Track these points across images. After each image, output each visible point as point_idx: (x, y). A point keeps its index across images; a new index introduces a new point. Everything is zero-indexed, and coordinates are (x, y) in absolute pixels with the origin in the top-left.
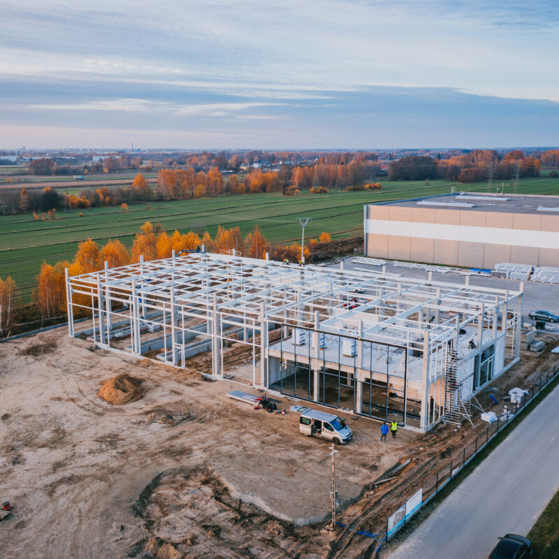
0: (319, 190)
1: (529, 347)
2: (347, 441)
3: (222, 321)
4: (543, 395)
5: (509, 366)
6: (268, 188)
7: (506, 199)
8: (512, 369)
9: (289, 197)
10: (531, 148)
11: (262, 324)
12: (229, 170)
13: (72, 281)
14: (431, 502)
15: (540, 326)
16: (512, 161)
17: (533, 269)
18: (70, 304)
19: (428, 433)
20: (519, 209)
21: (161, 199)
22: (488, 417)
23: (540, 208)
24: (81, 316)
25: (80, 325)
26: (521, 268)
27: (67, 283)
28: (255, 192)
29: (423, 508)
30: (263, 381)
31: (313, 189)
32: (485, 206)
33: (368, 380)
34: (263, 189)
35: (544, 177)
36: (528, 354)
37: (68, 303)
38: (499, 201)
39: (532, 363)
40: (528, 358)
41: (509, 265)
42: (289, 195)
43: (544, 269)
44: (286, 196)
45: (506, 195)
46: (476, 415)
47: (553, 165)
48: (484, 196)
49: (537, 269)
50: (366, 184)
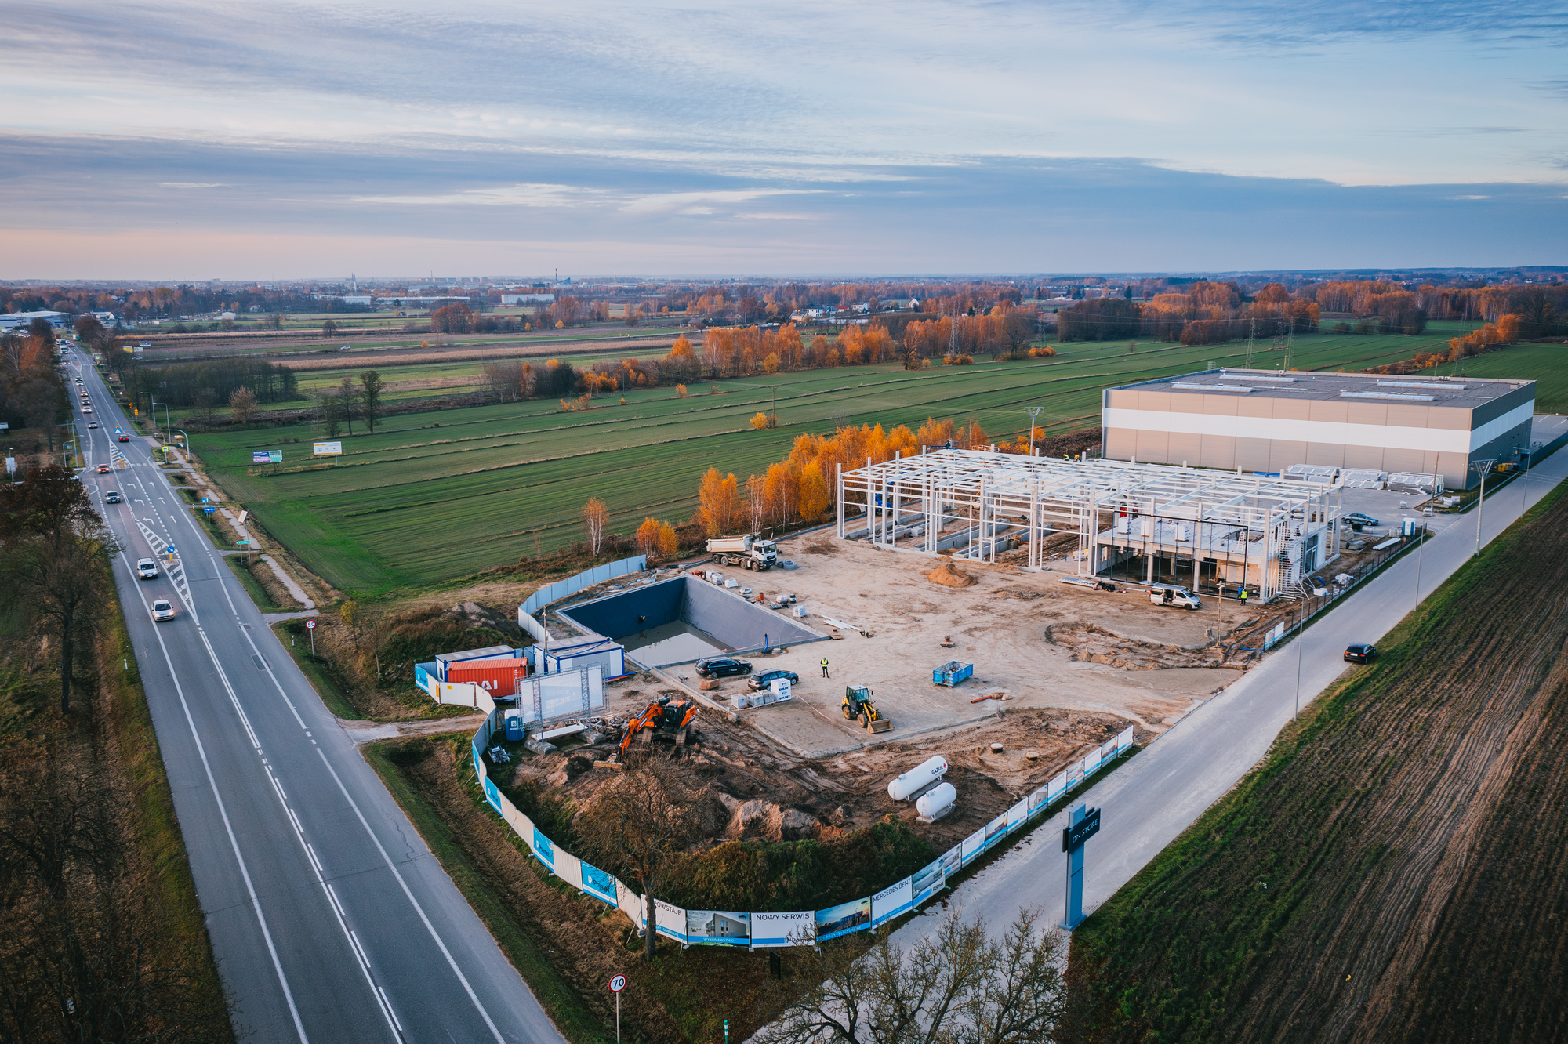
0: (959, 361)
1: (1348, 545)
2: (1198, 607)
3: (1043, 512)
4: (1369, 579)
5: (1330, 561)
6: (874, 357)
7: (1292, 379)
8: (1334, 563)
9: (913, 372)
10: (1293, 273)
11: (1092, 513)
12: (772, 321)
13: (844, 478)
14: (1288, 636)
15: (1357, 528)
16: (1270, 306)
17: (1338, 472)
18: (841, 502)
19: (1267, 604)
20: (1313, 394)
21: (715, 376)
22: (1320, 592)
23: (1344, 394)
24: (852, 513)
25: (853, 524)
26: (1322, 471)
27: (839, 480)
28: (853, 363)
29: (1284, 638)
30: (1089, 569)
31: (948, 357)
32: (1266, 390)
33: (1206, 559)
34: (866, 357)
35: (1327, 333)
36: (1347, 551)
37: (839, 502)
38: (1283, 383)
39: (1353, 559)
40: (1348, 555)
41: (1306, 466)
42: (913, 368)
43: (1352, 471)
44: (909, 371)
45: (1288, 372)
46: (1310, 591)
47: (1340, 310)
48: (1260, 374)
49: (1343, 472)
50: (1029, 348)
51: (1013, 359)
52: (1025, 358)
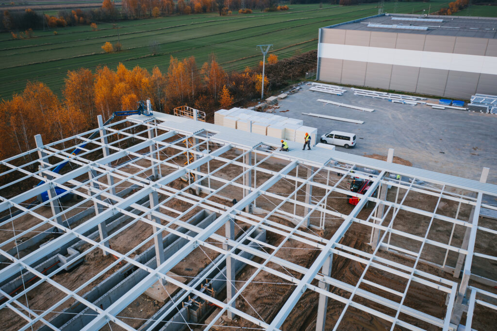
0: (245, 11)
6: (208, 10)
21: (125, 19)
31: (241, 10)
34: (204, 10)
42: (224, 15)
50: (277, 6)
51: (270, 11)
52: (275, 10)
